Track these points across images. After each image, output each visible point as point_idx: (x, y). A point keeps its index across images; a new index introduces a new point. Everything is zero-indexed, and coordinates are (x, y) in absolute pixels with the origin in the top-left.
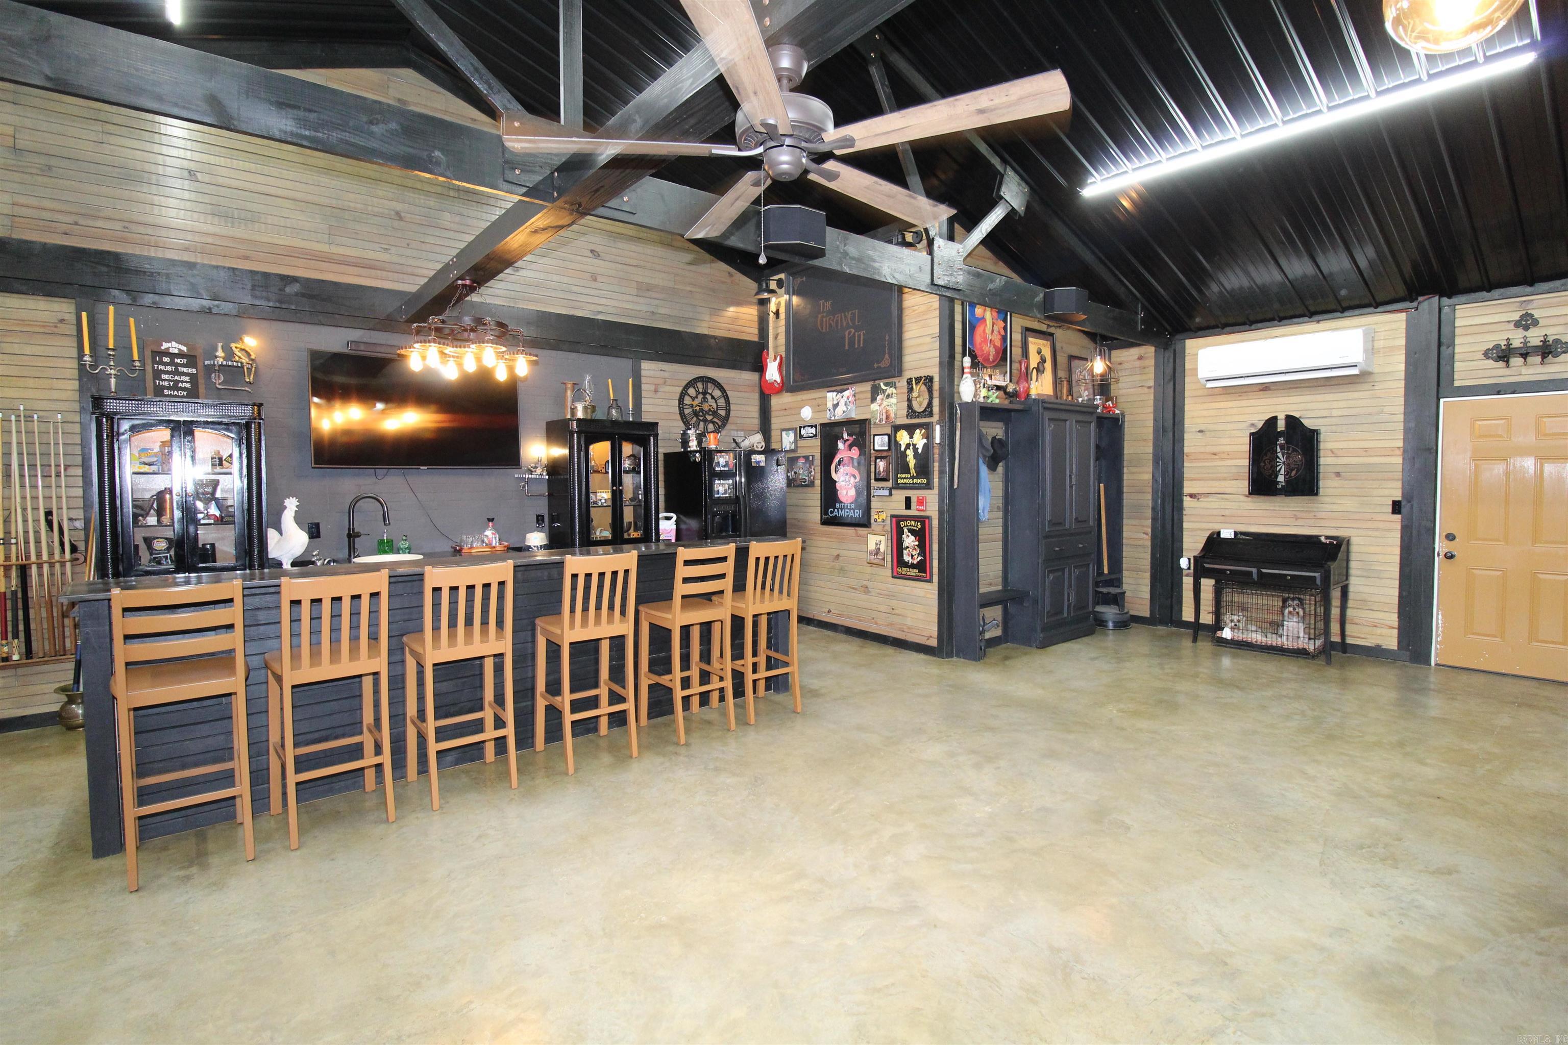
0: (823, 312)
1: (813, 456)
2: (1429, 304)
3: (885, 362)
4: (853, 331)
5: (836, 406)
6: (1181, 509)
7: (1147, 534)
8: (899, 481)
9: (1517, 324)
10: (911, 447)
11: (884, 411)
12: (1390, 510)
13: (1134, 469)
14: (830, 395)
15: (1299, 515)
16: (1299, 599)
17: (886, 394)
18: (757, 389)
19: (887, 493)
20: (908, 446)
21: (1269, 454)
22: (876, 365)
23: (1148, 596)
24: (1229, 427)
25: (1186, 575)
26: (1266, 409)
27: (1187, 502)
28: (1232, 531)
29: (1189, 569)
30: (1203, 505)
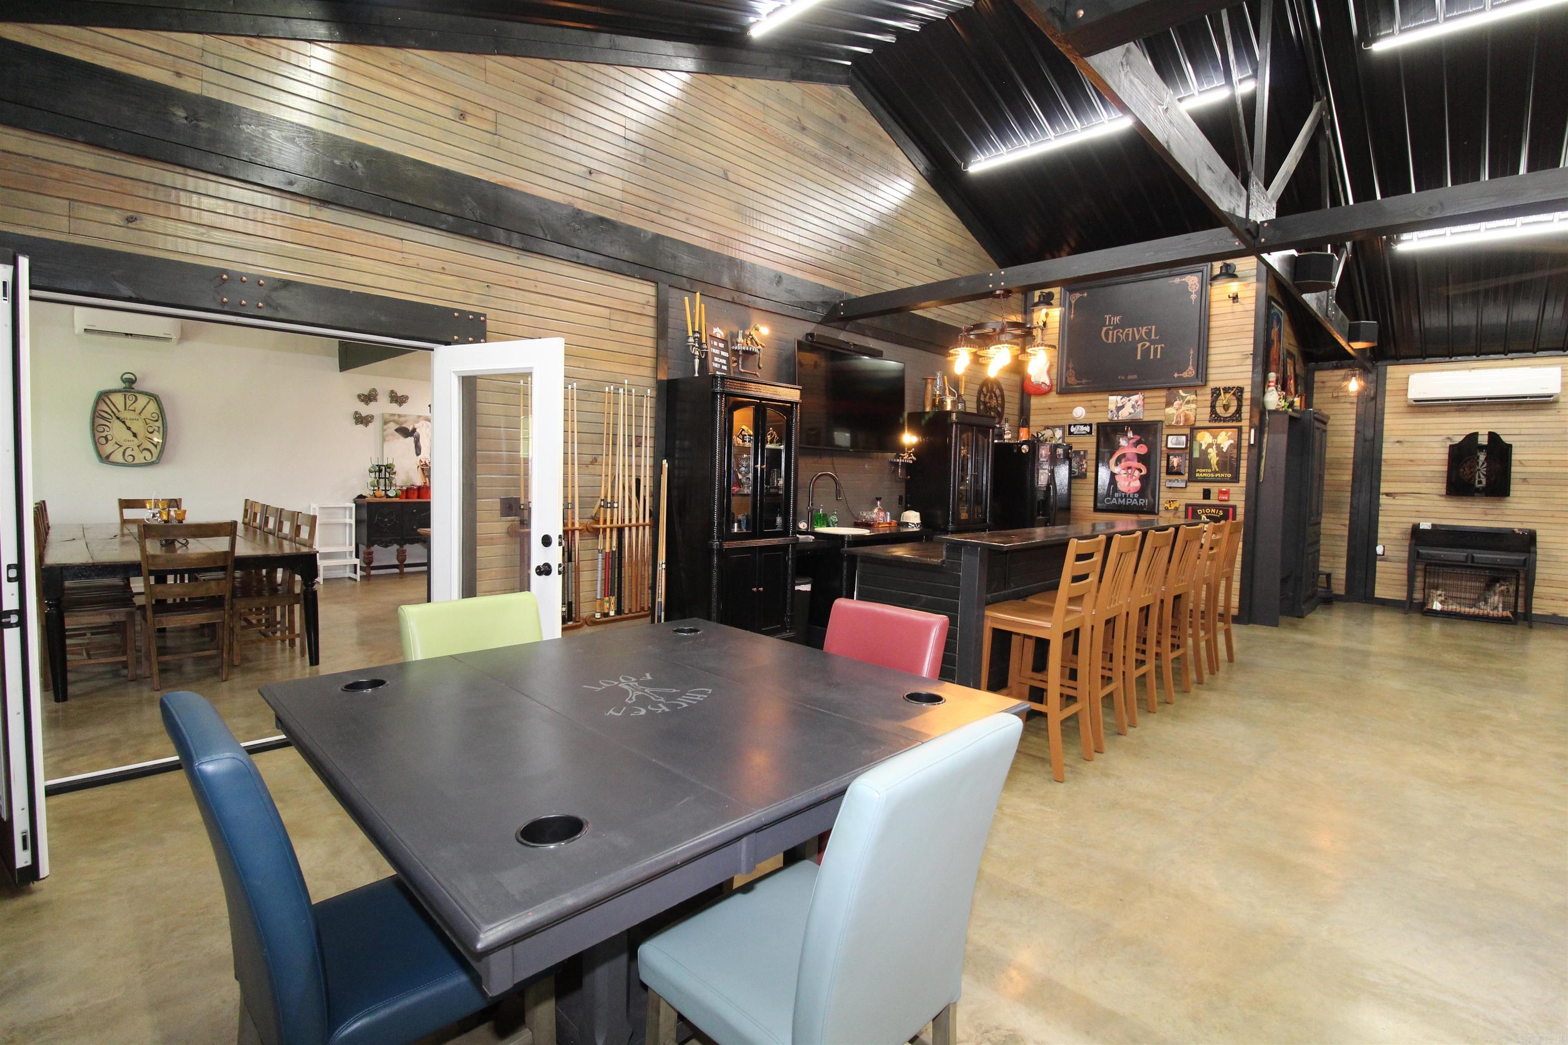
0: (1110, 325)
1: (1085, 452)
3: (1190, 372)
4: (1148, 344)
5: (1119, 409)
6: (1378, 505)
7: (1345, 525)
8: (1197, 475)
10: (1214, 447)
11: (1182, 415)
13: (1332, 471)
14: (1112, 399)
15: (1488, 512)
16: (1501, 581)
17: (1186, 400)
18: (1019, 389)
19: (1183, 485)
20: (1210, 446)
21: (1469, 463)
22: (1176, 375)
23: (1344, 577)
24: (1427, 439)
25: (1380, 560)
26: (1468, 426)
27: (1383, 500)
28: (1430, 524)
29: (1383, 555)
30: (1399, 502)
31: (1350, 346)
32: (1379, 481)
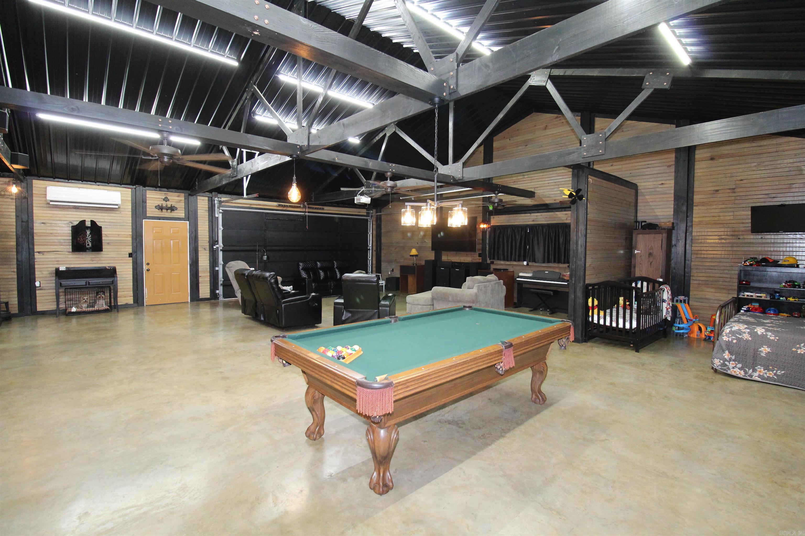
2: (140, 188)
6: (34, 259)
7: (14, 272)
9: (164, 200)
12: (128, 256)
15: (93, 259)
16: (103, 292)
21: (82, 235)
23: (17, 302)
24: (59, 222)
25: (38, 290)
26: (80, 216)
27: (37, 256)
28: (65, 267)
29: (40, 287)
30: (46, 256)
31: (12, 166)
32: (33, 245)
